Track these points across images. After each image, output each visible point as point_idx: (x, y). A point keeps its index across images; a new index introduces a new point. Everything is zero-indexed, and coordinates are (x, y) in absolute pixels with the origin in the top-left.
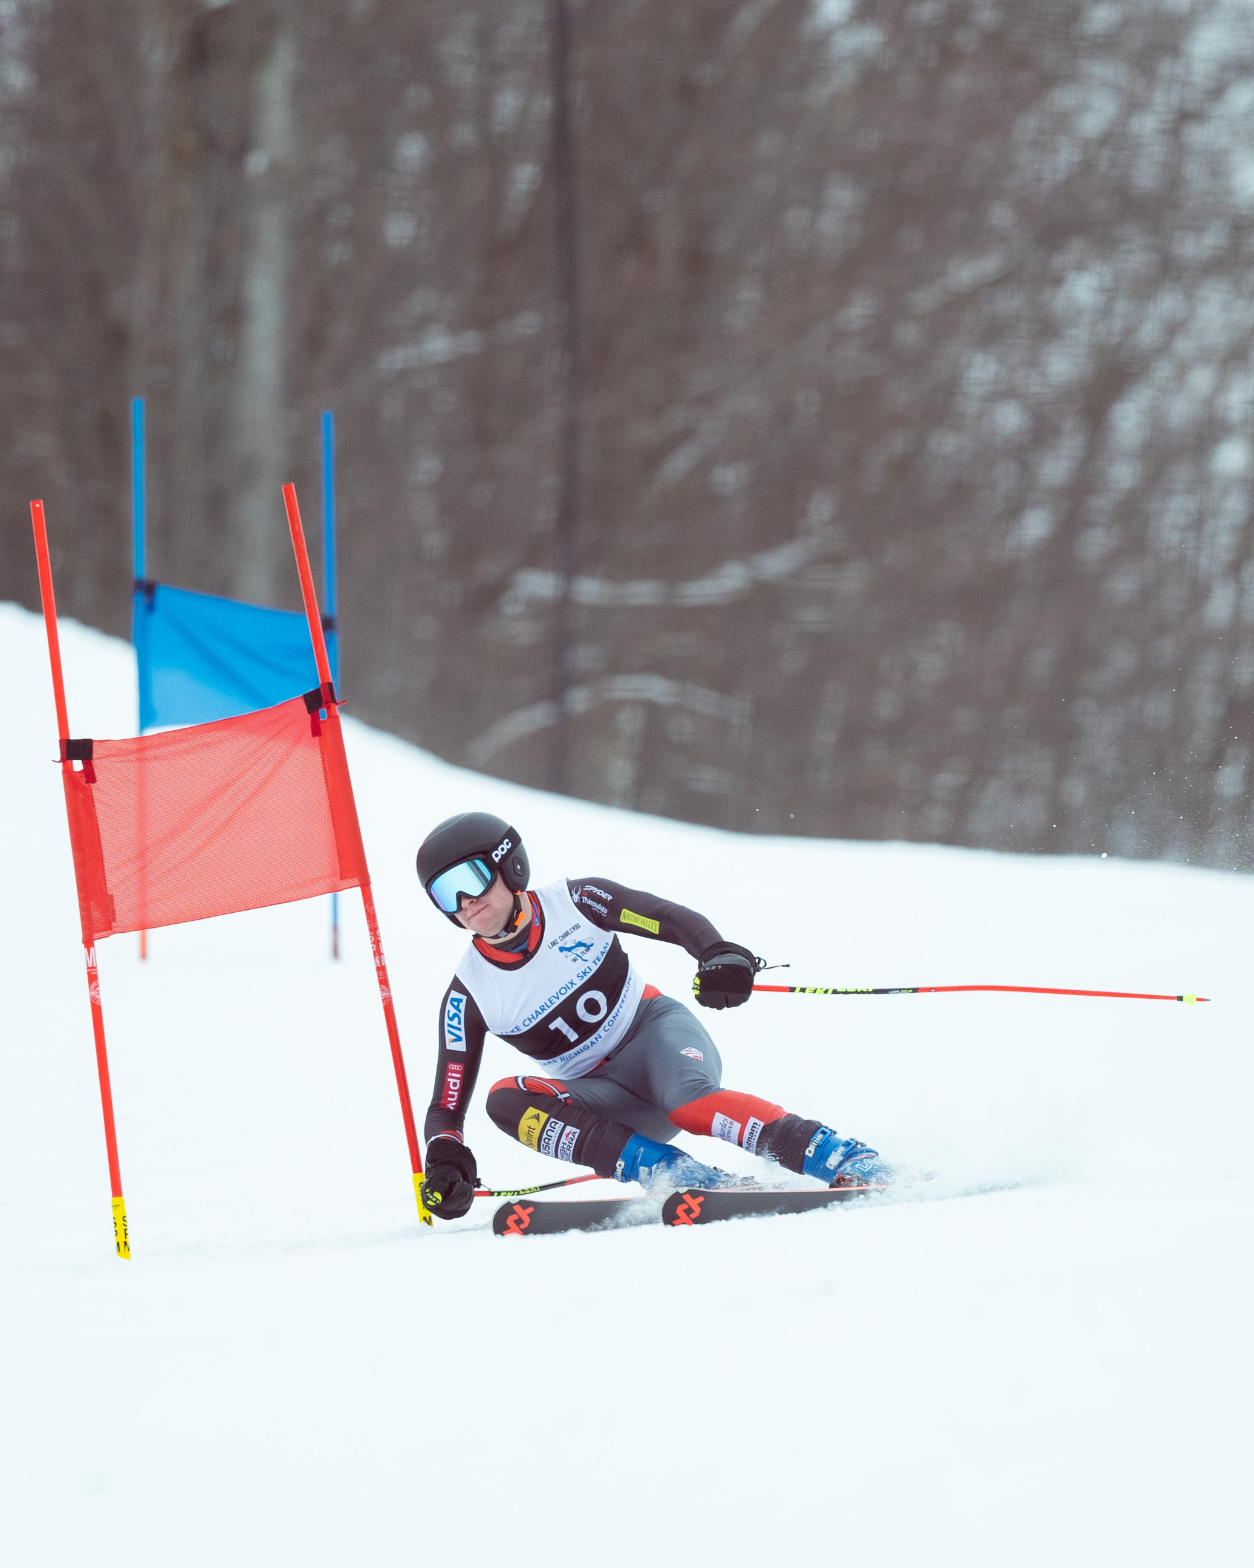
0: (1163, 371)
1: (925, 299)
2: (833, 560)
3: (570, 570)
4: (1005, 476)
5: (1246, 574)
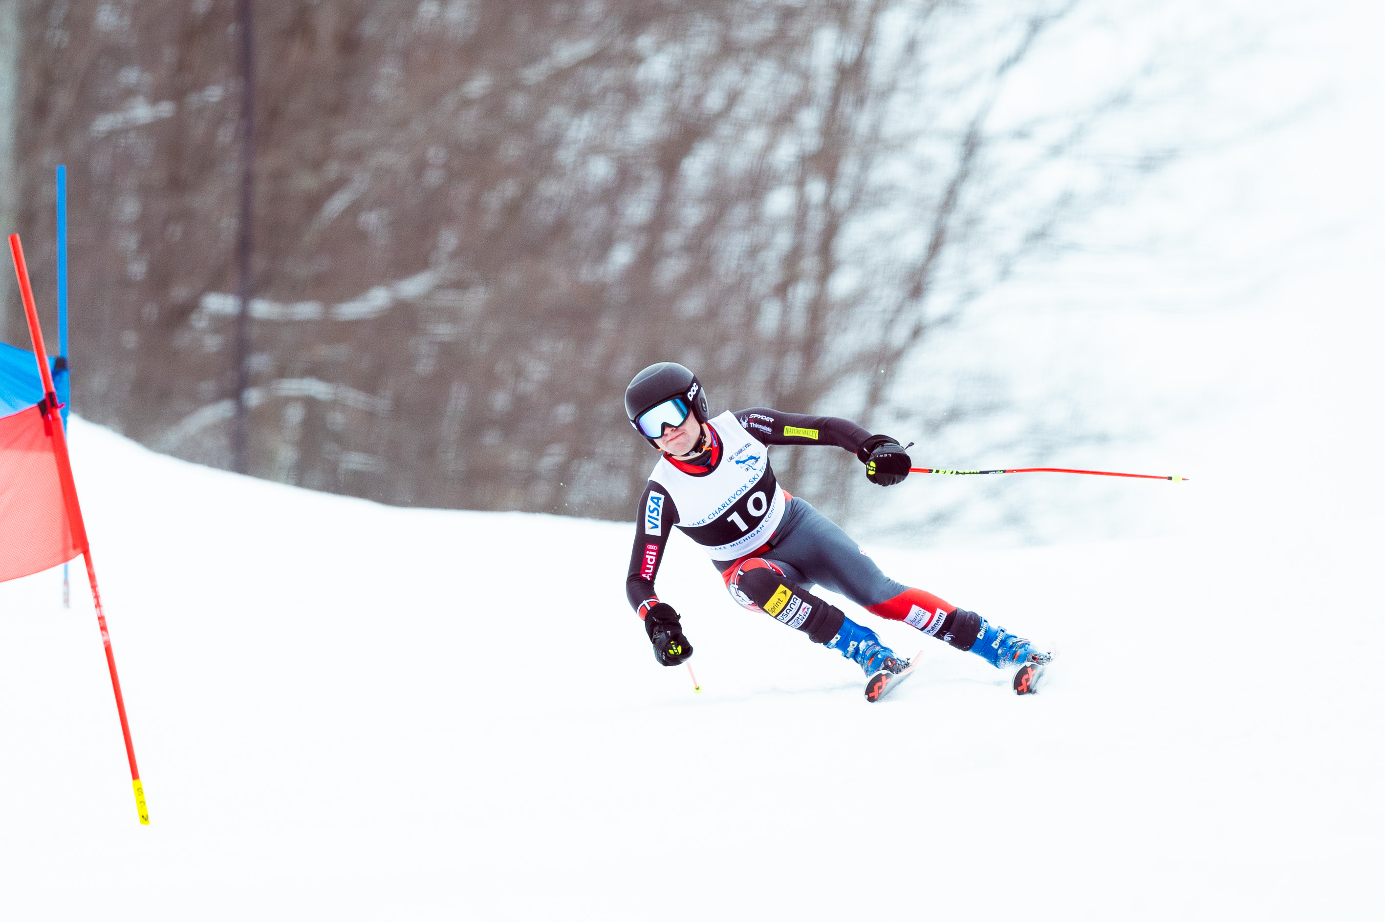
0: (725, 130)
1: (534, 74)
2: (460, 285)
3: (247, 294)
4: (596, 217)
5: (790, 295)
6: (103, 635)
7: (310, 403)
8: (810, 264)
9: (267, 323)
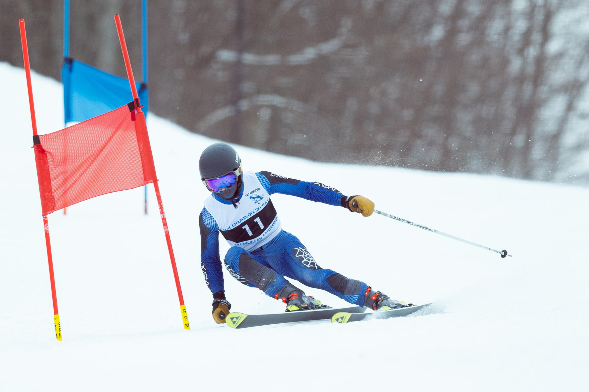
3: (241, 50)
5: (526, 53)
6: (165, 228)
7: (274, 108)
8: (537, 37)
9: (252, 67)
